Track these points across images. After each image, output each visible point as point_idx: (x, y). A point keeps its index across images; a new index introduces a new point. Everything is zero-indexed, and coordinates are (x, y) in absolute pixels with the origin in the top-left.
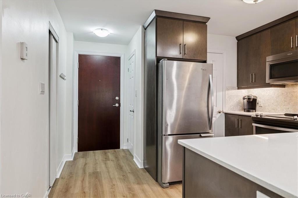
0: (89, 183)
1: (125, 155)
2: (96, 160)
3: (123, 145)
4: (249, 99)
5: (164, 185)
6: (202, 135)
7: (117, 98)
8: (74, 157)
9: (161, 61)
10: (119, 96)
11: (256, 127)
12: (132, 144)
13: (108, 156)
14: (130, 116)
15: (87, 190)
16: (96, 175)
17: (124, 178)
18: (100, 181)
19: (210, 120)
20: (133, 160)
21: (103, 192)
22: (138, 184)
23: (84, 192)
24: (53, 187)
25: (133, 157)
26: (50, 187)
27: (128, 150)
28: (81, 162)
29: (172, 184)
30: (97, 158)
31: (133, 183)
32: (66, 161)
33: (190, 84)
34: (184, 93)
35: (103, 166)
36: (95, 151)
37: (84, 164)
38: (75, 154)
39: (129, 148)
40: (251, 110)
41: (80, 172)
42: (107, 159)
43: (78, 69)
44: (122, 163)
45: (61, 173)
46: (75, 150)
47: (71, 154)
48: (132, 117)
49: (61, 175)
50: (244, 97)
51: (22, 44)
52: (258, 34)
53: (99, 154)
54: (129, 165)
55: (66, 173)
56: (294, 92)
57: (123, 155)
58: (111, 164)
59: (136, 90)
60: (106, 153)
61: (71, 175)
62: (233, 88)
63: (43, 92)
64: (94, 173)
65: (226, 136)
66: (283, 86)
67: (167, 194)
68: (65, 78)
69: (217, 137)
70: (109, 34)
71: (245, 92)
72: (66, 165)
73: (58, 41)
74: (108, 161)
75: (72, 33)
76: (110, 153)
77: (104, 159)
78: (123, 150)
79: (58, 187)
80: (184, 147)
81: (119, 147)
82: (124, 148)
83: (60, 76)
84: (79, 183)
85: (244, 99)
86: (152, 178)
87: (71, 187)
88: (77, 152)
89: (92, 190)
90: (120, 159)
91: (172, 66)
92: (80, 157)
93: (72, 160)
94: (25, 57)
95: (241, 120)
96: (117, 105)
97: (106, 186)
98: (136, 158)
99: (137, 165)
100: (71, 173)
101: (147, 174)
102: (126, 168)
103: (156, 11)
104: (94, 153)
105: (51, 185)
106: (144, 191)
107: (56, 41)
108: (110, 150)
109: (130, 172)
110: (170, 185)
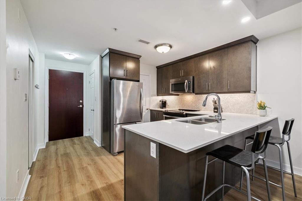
0: (62, 160)
1: (87, 140)
2: (65, 145)
3: (86, 133)
4: (163, 101)
5: (115, 154)
6: (137, 123)
7: (81, 101)
8: (46, 145)
9: (112, 80)
10: (83, 100)
11: (165, 117)
12: (93, 132)
13: (75, 142)
14: (91, 113)
15: (60, 165)
16: (66, 155)
17: (88, 154)
18: (70, 158)
19: (141, 114)
20: (94, 143)
21: (73, 164)
22: (98, 156)
23: (59, 167)
24: (31, 168)
25: (93, 140)
26: (29, 168)
27: (90, 137)
28: (53, 148)
29: (119, 153)
30: (65, 144)
31: (95, 156)
32: (39, 149)
33: (130, 93)
34: (127, 99)
35: (71, 149)
36: (63, 140)
37: (55, 149)
38: (46, 144)
39: (90, 135)
40: (164, 108)
41: (53, 155)
42: (74, 144)
43: (48, 80)
44: (86, 145)
45: (37, 158)
46: (47, 140)
47: (44, 144)
48: (93, 114)
49: (36, 159)
50: (160, 100)
51: (15, 69)
52: (167, 67)
53: (67, 141)
54: (91, 146)
55: (41, 157)
56: (182, 98)
57: (86, 140)
58: (77, 147)
59: (95, 96)
60: (72, 140)
61: (45, 158)
62: (155, 96)
63: (26, 100)
64: (64, 154)
65: (151, 121)
66: (178, 95)
67: (116, 159)
68: (38, 87)
69: (146, 122)
70: (75, 57)
71: (161, 98)
72: (40, 152)
73: (33, 60)
74: (75, 145)
75: (44, 54)
76: (76, 140)
77: (72, 144)
78: (86, 137)
79: (36, 167)
80: (125, 129)
81: (82, 135)
82: (87, 135)
83: (35, 86)
84: (53, 162)
85: (160, 101)
86: (107, 152)
87: (47, 165)
88: (48, 141)
89: (64, 164)
90: (84, 142)
91: (119, 84)
92: (51, 145)
93: (45, 147)
94: (18, 78)
95: (158, 113)
96: (81, 106)
97: (75, 161)
98: (96, 140)
99: (96, 145)
100: (45, 156)
101: (104, 149)
102: (89, 148)
103: (109, 49)
104: (63, 141)
105: (30, 166)
106: (102, 159)
107: (32, 61)
108: (75, 138)
109: (92, 150)
110: (118, 154)
